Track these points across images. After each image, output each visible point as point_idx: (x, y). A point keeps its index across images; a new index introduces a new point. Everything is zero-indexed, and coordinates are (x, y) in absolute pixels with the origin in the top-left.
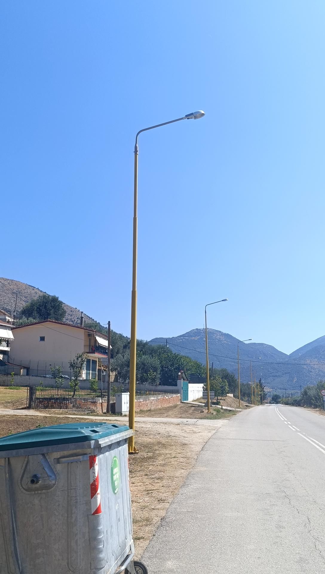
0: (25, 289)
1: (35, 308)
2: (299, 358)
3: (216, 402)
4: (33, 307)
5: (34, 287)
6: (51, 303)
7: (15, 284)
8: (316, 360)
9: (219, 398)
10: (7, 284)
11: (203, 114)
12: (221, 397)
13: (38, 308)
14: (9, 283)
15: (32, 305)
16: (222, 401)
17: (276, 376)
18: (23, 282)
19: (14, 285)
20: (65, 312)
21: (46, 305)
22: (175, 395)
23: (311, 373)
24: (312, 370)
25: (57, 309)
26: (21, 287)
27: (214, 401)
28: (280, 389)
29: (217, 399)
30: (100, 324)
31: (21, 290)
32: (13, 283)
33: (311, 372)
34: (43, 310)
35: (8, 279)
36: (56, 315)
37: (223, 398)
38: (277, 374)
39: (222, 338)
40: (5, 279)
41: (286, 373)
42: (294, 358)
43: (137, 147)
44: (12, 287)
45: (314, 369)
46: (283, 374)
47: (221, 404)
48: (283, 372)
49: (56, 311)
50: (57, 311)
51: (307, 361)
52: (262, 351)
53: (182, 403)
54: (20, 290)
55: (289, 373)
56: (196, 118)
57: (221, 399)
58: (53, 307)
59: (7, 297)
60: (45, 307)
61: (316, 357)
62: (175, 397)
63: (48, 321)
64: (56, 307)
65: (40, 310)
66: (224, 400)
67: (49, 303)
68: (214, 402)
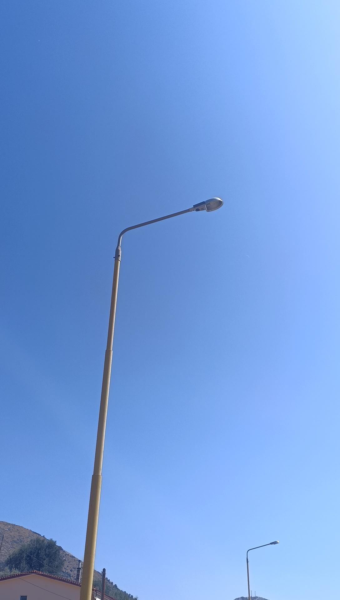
0: (28, 537)
1: (25, 556)
4: (21, 554)
5: (39, 534)
6: (45, 550)
7: (17, 530)
10: (7, 530)
11: (220, 203)
13: (28, 556)
14: (9, 529)
15: (21, 552)
18: (26, 528)
19: (15, 531)
20: (62, 564)
21: (40, 552)
25: (52, 559)
26: (24, 534)
30: (117, 586)
31: (24, 539)
32: (14, 528)
34: (35, 559)
35: (9, 524)
36: (50, 566)
40: (5, 524)
43: (119, 250)
44: (12, 534)
49: (50, 561)
50: (53, 561)
54: (22, 537)
56: (209, 209)
58: (47, 556)
59: (6, 547)
60: (38, 555)
63: (33, 573)
64: (52, 556)
65: (31, 559)
67: (44, 549)
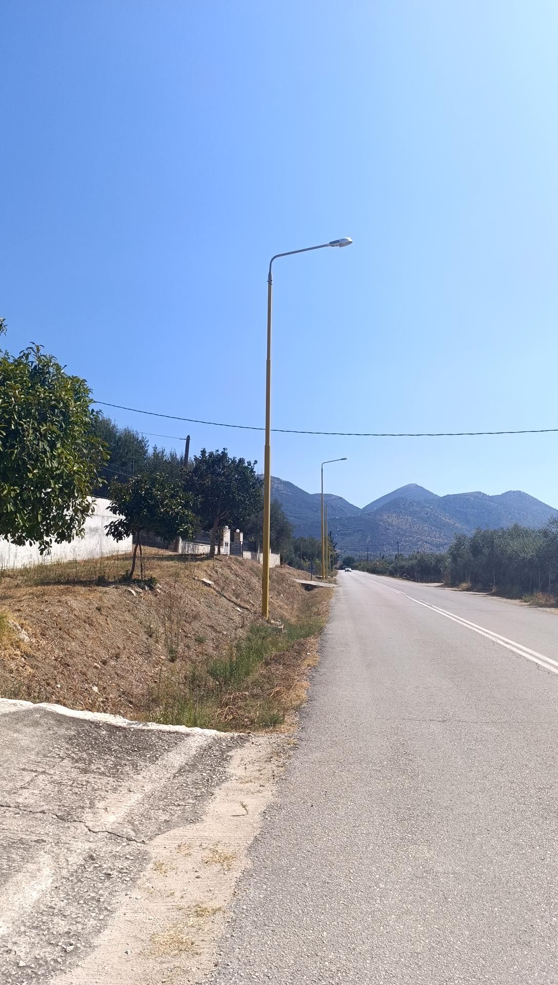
2: (375, 512)
8: (395, 515)
17: (345, 534)
23: (388, 531)
38: (347, 532)
39: (281, 487)
42: (368, 512)
45: (392, 526)
48: (354, 529)
51: (383, 516)
55: (361, 531)
61: (395, 512)
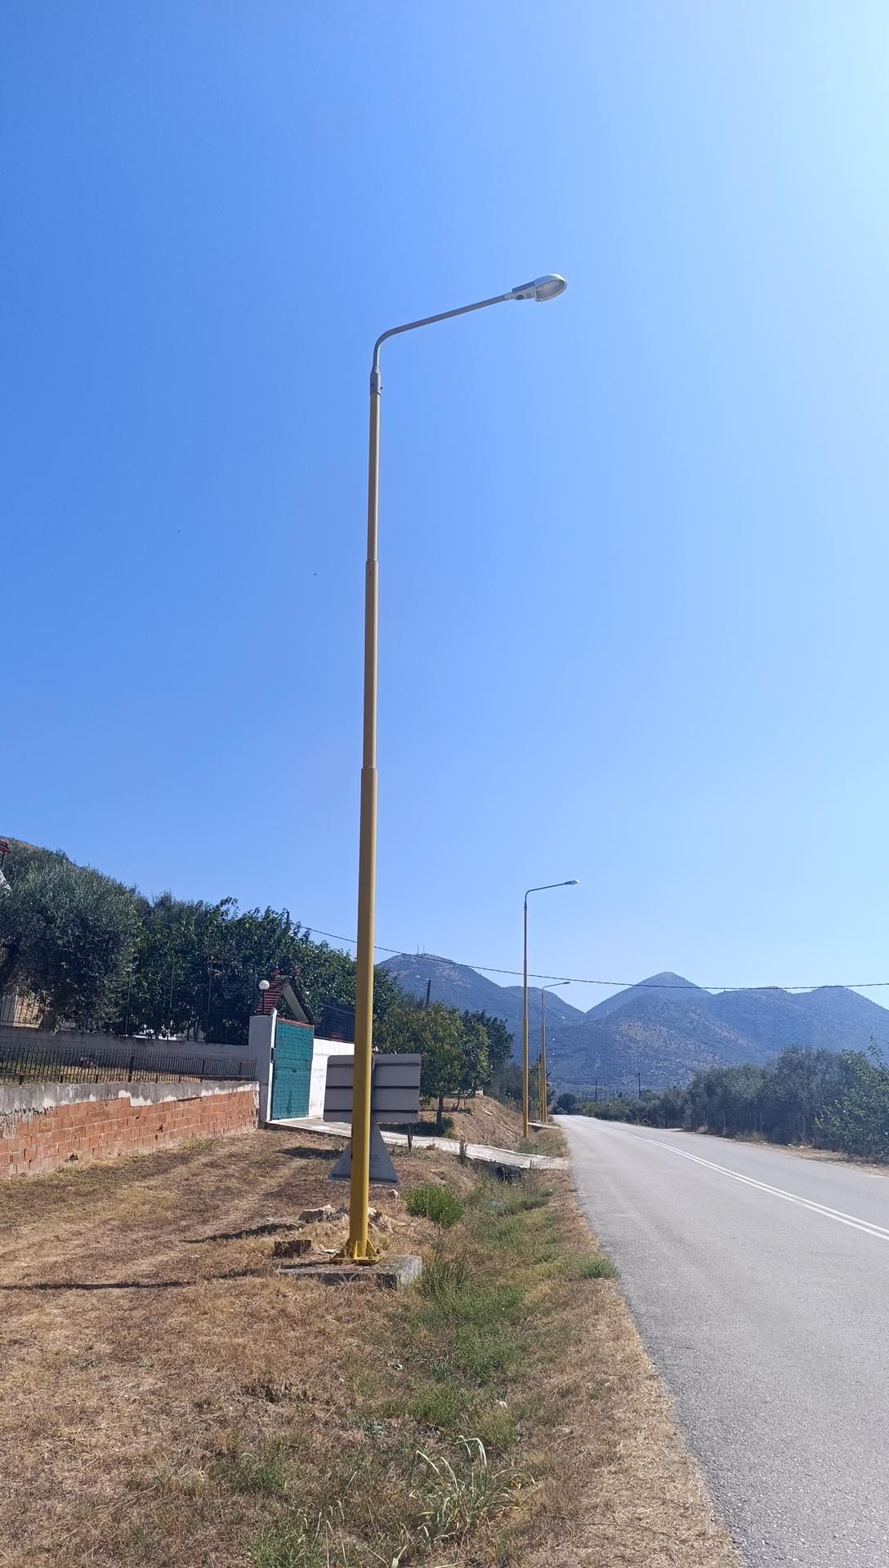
2: (607, 1018)
3: (434, 1119)
8: (640, 1024)
9: (449, 1102)
12: (455, 1101)
16: (461, 1115)
17: (559, 1055)
22: (221, 1088)
23: (629, 1051)
24: (632, 1045)
27: (426, 1119)
28: (568, 1082)
29: (441, 1109)
33: (630, 1048)
37: (462, 1106)
38: (563, 1052)
39: (455, 975)
41: (580, 1050)
42: (596, 1019)
45: (636, 1042)
46: (574, 1052)
47: (458, 1131)
48: (573, 1047)
51: (621, 1025)
52: (533, 1004)
53: (267, 1126)
55: (585, 1049)
57: (454, 1109)
61: (641, 1019)
62: (216, 1097)
66: (468, 1111)
68: (425, 1123)
